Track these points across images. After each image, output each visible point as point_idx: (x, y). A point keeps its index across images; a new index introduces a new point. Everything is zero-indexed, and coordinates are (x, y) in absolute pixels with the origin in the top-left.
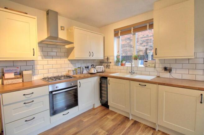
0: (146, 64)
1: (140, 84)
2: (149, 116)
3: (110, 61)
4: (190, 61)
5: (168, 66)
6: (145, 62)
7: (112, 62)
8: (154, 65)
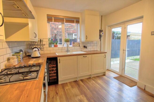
0: (74, 45)
1: (83, 57)
2: (88, 72)
3: (44, 43)
4: (93, 42)
5: (85, 45)
6: (73, 43)
7: (46, 44)
8: (78, 45)
